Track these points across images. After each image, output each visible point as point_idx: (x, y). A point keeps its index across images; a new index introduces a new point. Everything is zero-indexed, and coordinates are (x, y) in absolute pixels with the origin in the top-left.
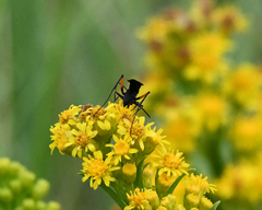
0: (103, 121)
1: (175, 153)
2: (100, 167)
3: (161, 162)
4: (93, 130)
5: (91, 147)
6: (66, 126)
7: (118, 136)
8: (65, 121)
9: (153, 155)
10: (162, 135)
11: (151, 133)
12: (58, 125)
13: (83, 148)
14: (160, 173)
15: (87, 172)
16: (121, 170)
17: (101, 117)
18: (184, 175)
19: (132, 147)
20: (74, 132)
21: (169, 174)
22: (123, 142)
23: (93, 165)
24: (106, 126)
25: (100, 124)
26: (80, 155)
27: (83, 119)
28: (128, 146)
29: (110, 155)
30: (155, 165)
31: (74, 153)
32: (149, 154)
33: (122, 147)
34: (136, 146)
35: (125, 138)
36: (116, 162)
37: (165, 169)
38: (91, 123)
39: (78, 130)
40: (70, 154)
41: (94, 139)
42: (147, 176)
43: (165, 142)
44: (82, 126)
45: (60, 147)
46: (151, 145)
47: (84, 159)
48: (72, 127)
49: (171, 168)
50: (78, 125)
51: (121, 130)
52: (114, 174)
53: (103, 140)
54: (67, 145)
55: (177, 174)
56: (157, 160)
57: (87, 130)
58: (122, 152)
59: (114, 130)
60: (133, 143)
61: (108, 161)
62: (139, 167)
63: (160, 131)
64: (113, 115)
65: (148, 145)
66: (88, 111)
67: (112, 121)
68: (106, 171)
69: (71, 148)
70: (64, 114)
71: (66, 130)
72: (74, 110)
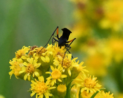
0: (44, 56)
1: (92, 78)
2: (42, 87)
3: (83, 83)
4: (38, 63)
5: (37, 74)
6: (20, 60)
7: (54, 66)
8: (19, 57)
9: (77, 79)
10: (83, 65)
11: (75, 65)
12: (14, 60)
13: (31, 74)
14: (82, 91)
15: (34, 90)
16: (56, 89)
17: (43, 54)
18: (98, 92)
19: (63, 73)
20: (25, 64)
21: (88, 91)
22: (58, 70)
23: (38, 85)
24: (46, 60)
25: (42, 58)
26: (29, 79)
27: (31, 56)
28: (60, 73)
29: (48, 79)
30: (79, 85)
31: (25, 78)
32: (75, 78)
33: (57, 73)
34: (66, 73)
35: (59, 68)
36: (53, 84)
37: (86, 88)
38: (37, 58)
39: (28, 62)
40: (23, 78)
41: (39, 68)
42: (73, 93)
43: (85, 70)
44: (30, 60)
45: (16, 73)
46: (76, 72)
47: (32, 81)
48: (24, 61)
49: (89, 87)
50: (28, 59)
51: (56, 62)
52: (52, 91)
53: (45, 69)
54: (21, 72)
55: (93, 91)
56: (80, 82)
57: (34, 62)
58: (56, 77)
59: (51, 63)
60: (64, 71)
61: (48, 83)
62: (68, 87)
63: (82, 63)
64: (51, 53)
65: (74, 73)
66: (34, 50)
67: (51, 56)
68: (46, 89)
69: (23, 74)
70: (19, 52)
71: (20, 62)
72: (25, 49)
